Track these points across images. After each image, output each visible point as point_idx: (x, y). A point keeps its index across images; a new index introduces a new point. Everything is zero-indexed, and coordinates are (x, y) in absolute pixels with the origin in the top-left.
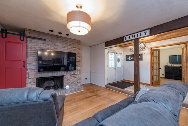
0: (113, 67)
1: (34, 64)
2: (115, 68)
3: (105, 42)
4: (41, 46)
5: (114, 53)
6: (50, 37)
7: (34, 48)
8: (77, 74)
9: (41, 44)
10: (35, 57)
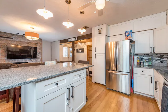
0: (67, 56)
1: (4, 54)
2: (68, 57)
3: (60, 41)
4: (9, 42)
5: (68, 47)
6: (16, 37)
7: (4, 44)
8: (38, 61)
9: (9, 41)
10: (4, 49)
